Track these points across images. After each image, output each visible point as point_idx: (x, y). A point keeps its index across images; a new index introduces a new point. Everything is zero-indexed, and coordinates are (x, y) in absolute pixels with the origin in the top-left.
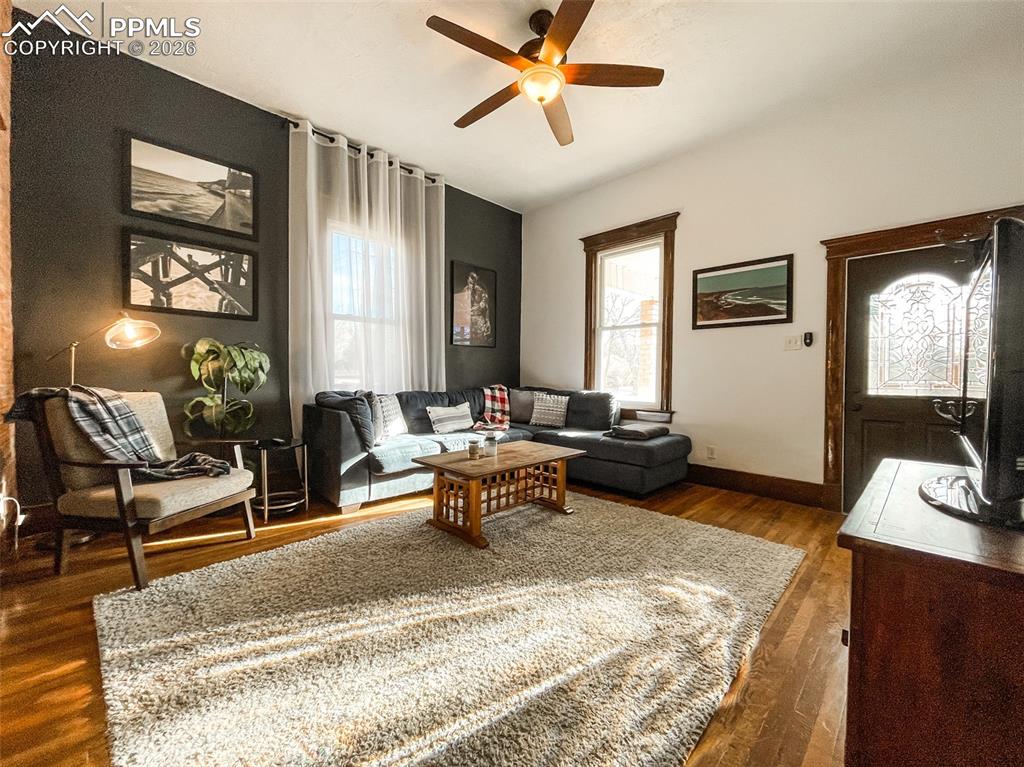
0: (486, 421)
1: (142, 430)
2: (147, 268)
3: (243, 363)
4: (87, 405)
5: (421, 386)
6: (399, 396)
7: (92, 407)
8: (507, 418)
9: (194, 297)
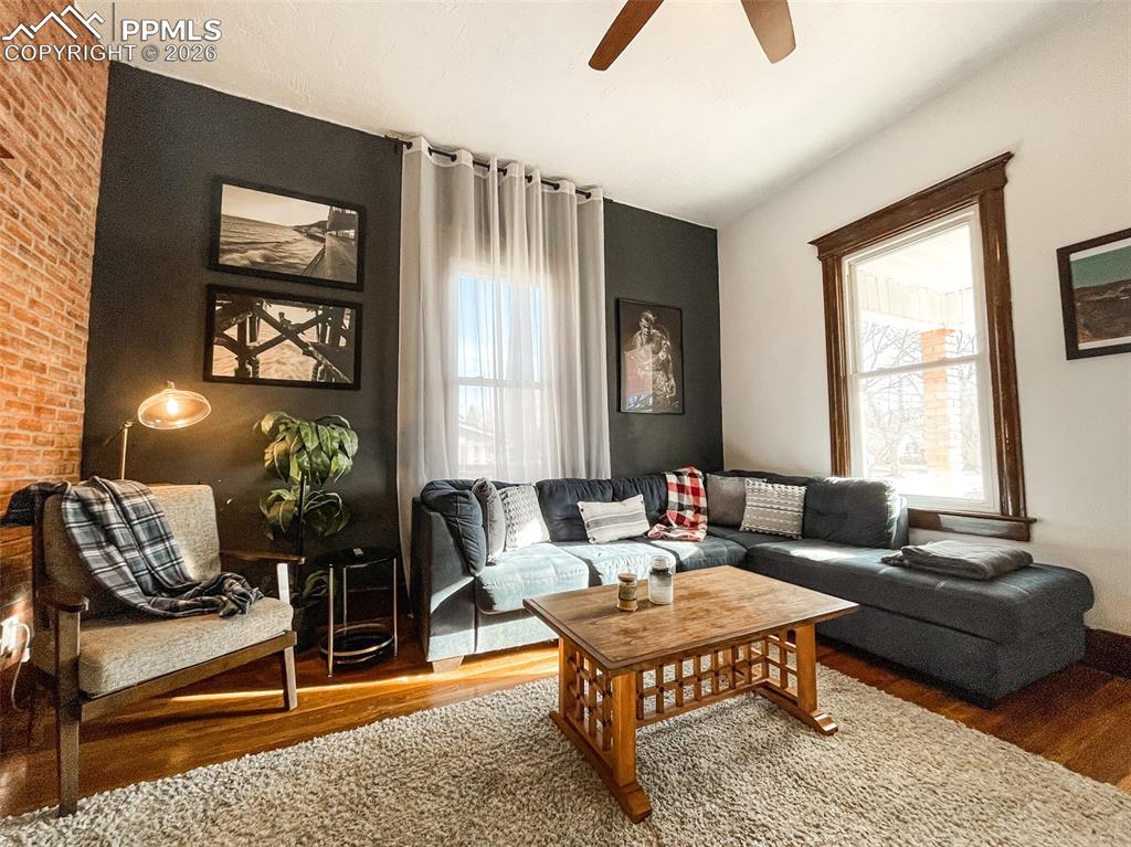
0: (668, 524)
1: (168, 539)
2: (232, 332)
3: (316, 444)
4: (91, 504)
5: (574, 471)
6: (540, 487)
7: (97, 508)
8: (703, 518)
9: (284, 364)
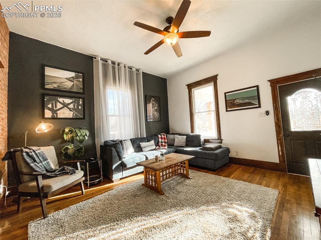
0: (159, 146)
1: (47, 160)
2: (50, 106)
3: (80, 134)
4: (29, 153)
5: (138, 136)
6: (131, 140)
7: (31, 154)
8: (166, 144)
9: (65, 114)
